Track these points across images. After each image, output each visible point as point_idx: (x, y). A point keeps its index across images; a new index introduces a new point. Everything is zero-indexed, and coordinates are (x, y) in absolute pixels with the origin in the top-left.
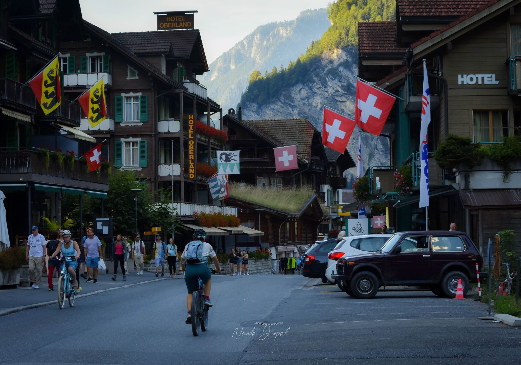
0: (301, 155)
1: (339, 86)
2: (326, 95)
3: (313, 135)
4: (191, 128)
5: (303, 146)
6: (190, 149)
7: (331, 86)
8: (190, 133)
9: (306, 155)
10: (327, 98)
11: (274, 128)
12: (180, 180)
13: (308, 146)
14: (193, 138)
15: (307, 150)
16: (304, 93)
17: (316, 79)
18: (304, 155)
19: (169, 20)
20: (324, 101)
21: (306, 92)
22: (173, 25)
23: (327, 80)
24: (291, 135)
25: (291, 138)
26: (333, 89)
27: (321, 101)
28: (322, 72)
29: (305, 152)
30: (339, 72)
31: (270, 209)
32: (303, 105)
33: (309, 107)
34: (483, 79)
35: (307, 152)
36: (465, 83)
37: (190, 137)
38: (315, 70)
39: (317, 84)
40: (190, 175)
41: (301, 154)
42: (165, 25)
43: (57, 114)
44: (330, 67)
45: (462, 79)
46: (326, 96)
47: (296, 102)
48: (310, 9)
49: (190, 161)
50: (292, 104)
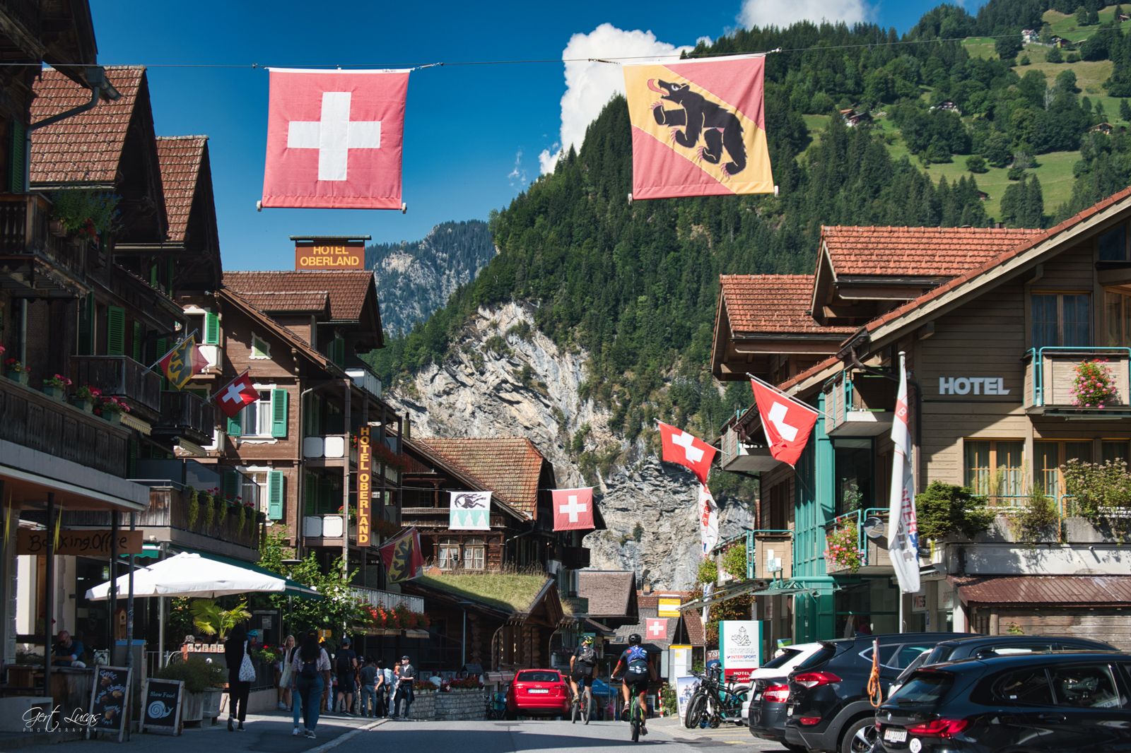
0: (520, 504)
1: (508, 373)
2: (484, 388)
3: (540, 467)
4: (365, 451)
5: (523, 488)
6: (362, 489)
7: (493, 372)
8: (362, 459)
9: (529, 504)
10: (485, 394)
11: (468, 453)
12: (341, 545)
13: (532, 487)
14: (367, 469)
15: (530, 496)
16: (442, 381)
17: (464, 357)
18: (525, 504)
19: (317, 252)
20: (478, 399)
21: (444, 382)
22: (324, 261)
23: (486, 359)
24: (500, 468)
25: (500, 472)
26: (497, 377)
27: (473, 399)
28: (476, 343)
29: (526, 500)
30: (509, 345)
31: (477, 603)
32: (437, 407)
33: (450, 411)
34: (982, 386)
35: (529, 500)
36: (951, 392)
37: (362, 468)
38: (462, 340)
39: (466, 367)
40: (361, 536)
41: (518, 502)
42: (310, 261)
43: (185, 421)
44: (491, 334)
45: (947, 386)
46: (483, 391)
47: (424, 400)
48: (453, 222)
49: (362, 511)
50: (418, 404)
